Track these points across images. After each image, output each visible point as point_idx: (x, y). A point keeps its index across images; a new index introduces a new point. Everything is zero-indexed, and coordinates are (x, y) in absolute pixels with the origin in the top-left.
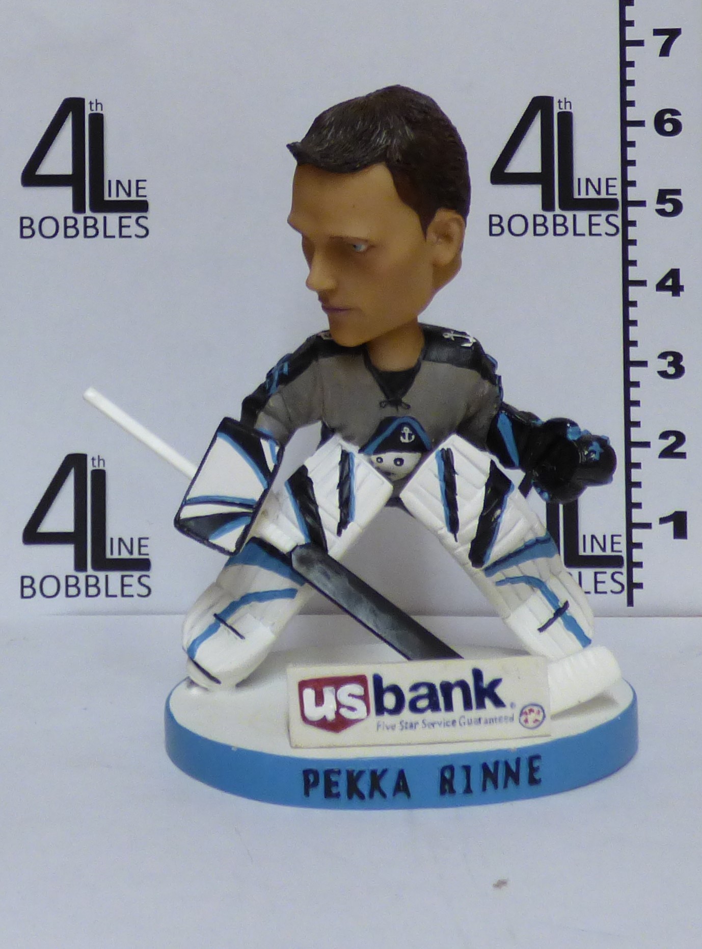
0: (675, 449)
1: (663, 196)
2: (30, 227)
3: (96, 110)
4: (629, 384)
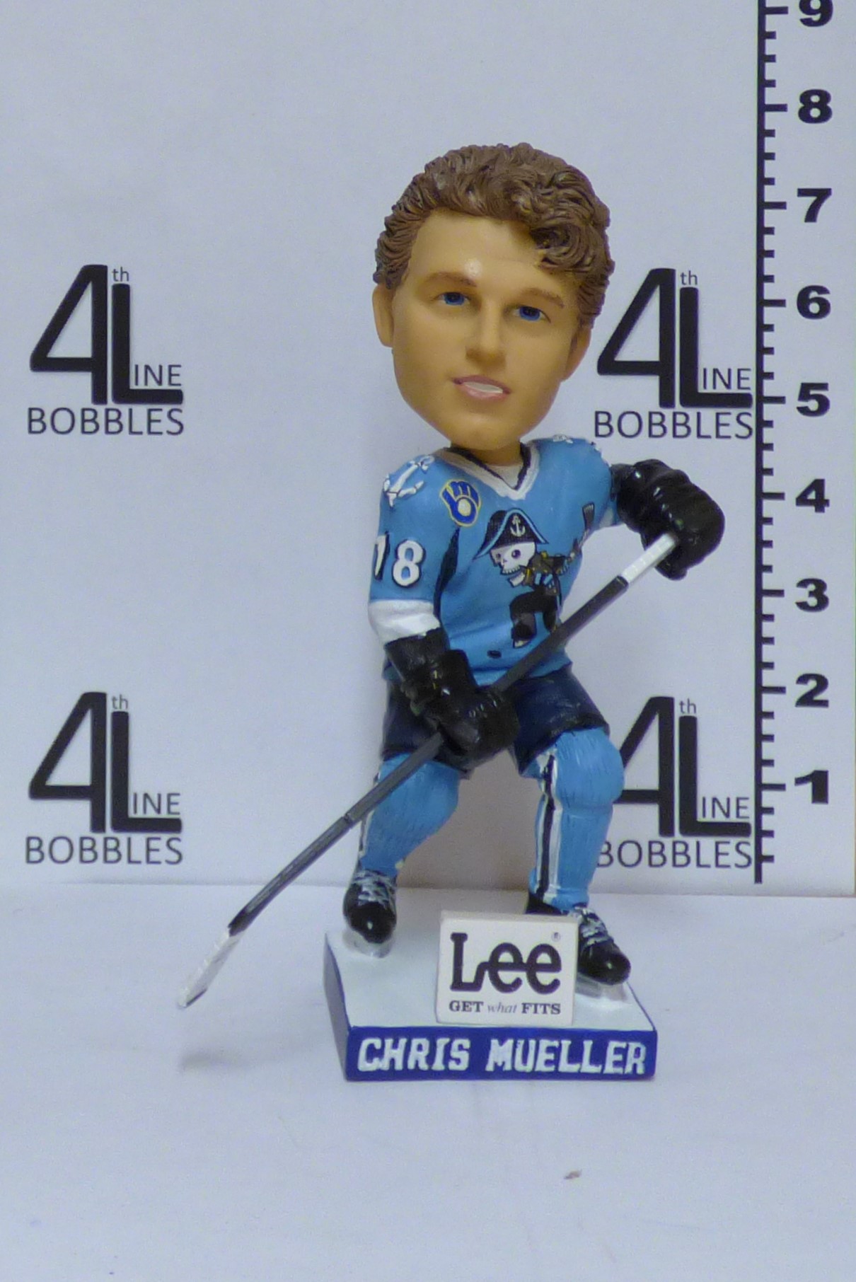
0: (815, 696)
1: (806, 391)
2: (40, 420)
4: (761, 617)
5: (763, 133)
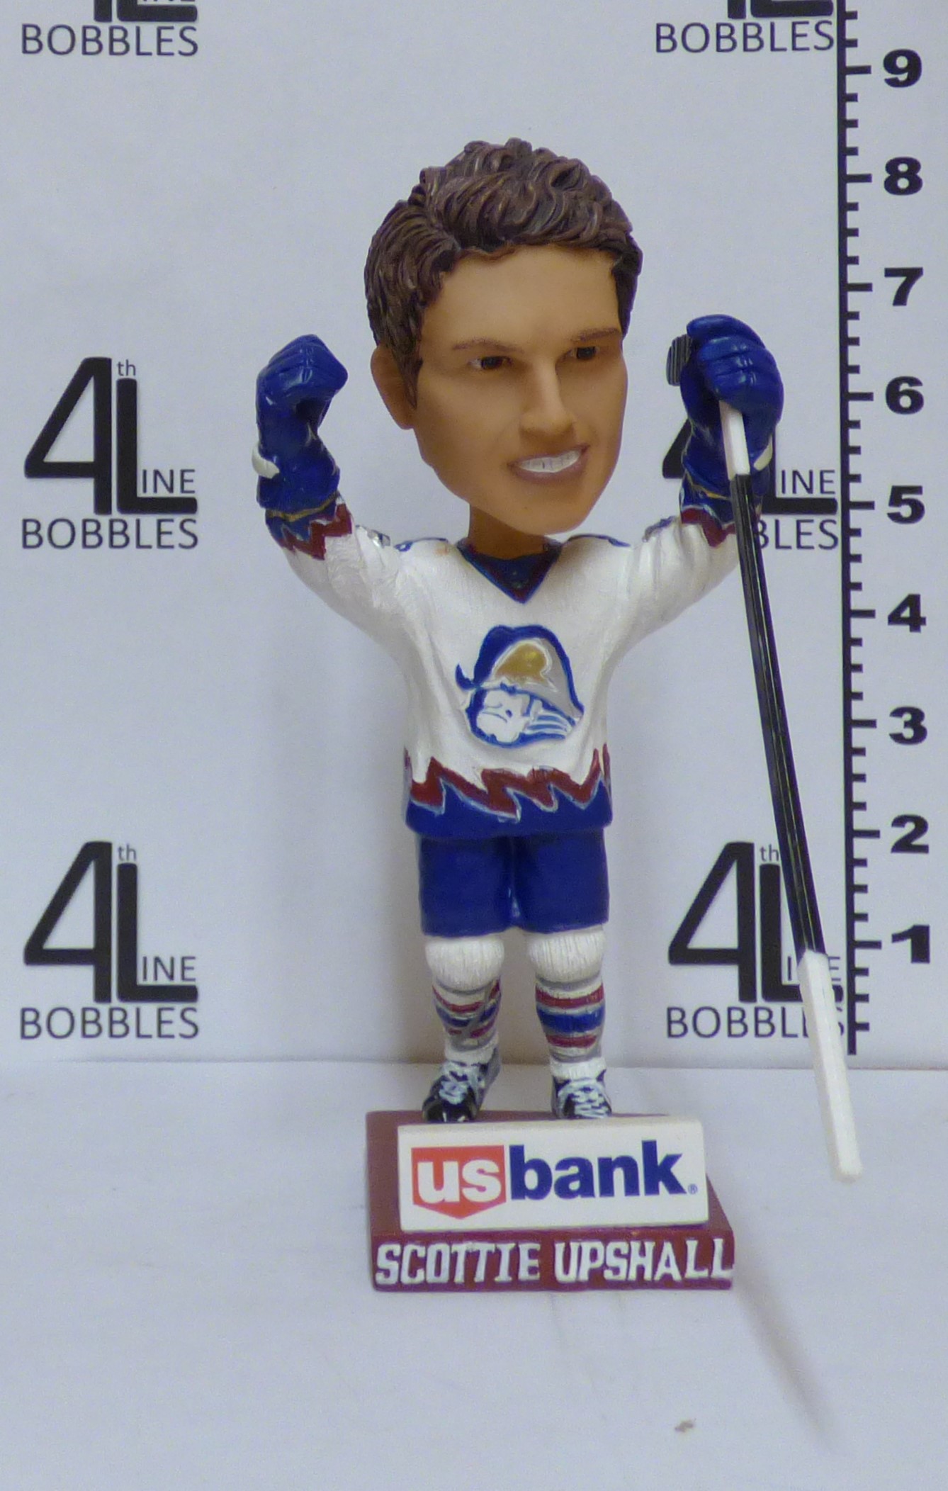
0: (912, 840)
1: (897, 495)
2: (36, 533)
3: (127, 374)
4: (851, 751)
5: (845, 207)
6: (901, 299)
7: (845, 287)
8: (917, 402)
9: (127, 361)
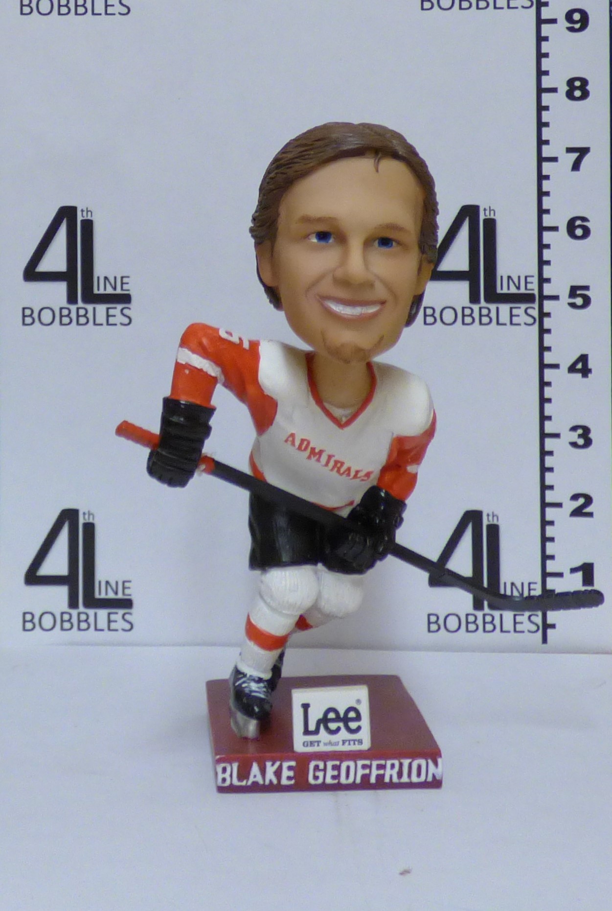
0: (583, 509)
1: (574, 291)
2: (31, 316)
3: (87, 216)
4: (544, 453)
5: (541, 108)
6: (576, 166)
7: (541, 159)
8: (587, 232)
9: (87, 208)
